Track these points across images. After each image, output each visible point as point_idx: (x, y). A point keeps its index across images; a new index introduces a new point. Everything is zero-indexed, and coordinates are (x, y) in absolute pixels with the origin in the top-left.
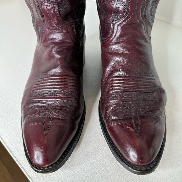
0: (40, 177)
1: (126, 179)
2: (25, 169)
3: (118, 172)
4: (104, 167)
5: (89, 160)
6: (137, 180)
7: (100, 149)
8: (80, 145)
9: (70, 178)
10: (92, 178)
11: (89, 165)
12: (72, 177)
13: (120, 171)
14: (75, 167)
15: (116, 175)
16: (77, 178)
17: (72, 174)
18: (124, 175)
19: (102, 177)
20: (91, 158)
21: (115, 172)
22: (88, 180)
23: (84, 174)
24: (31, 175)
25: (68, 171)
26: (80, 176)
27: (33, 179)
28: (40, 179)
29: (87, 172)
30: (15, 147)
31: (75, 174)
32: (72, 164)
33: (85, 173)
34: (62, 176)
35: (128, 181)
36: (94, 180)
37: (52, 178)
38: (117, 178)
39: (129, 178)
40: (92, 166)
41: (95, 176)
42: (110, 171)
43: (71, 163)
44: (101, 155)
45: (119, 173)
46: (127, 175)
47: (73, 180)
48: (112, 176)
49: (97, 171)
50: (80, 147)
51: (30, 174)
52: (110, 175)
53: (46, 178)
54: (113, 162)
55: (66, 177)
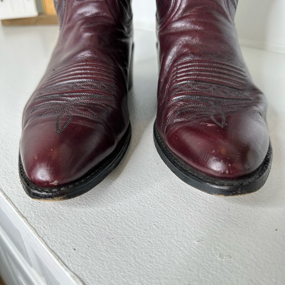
0: (43, 216)
1: (204, 220)
2: (16, 206)
3: (188, 209)
4: (163, 203)
5: (135, 194)
6: (225, 221)
7: (155, 180)
8: (121, 175)
9: (99, 217)
10: (139, 217)
11: (135, 201)
12: (102, 216)
13: (192, 209)
14: (110, 203)
15: (185, 214)
16: (112, 217)
17: (102, 213)
18: (199, 215)
19: (158, 217)
20: (139, 191)
21: (183, 210)
22: (132, 221)
23: (126, 213)
24: (26, 213)
25: (95, 208)
26: (118, 215)
27: (29, 219)
28: (42, 220)
29: (130, 210)
30: (4, 178)
31: (108, 213)
32: (105, 199)
33: (127, 210)
34: (84, 215)
35: (208, 222)
36: (143, 220)
37: (64, 218)
38: (187, 219)
39: (210, 219)
40: (139, 202)
41: (145, 215)
42: (174, 208)
43: (102, 197)
44: (157, 187)
45: (190, 211)
46: (205, 214)
47: (103, 221)
48: (177, 215)
49: (149, 208)
50: (119, 178)
51: (24, 212)
52: (173, 213)
53: (53, 218)
54: (178, 196)
55: (92, 216)
